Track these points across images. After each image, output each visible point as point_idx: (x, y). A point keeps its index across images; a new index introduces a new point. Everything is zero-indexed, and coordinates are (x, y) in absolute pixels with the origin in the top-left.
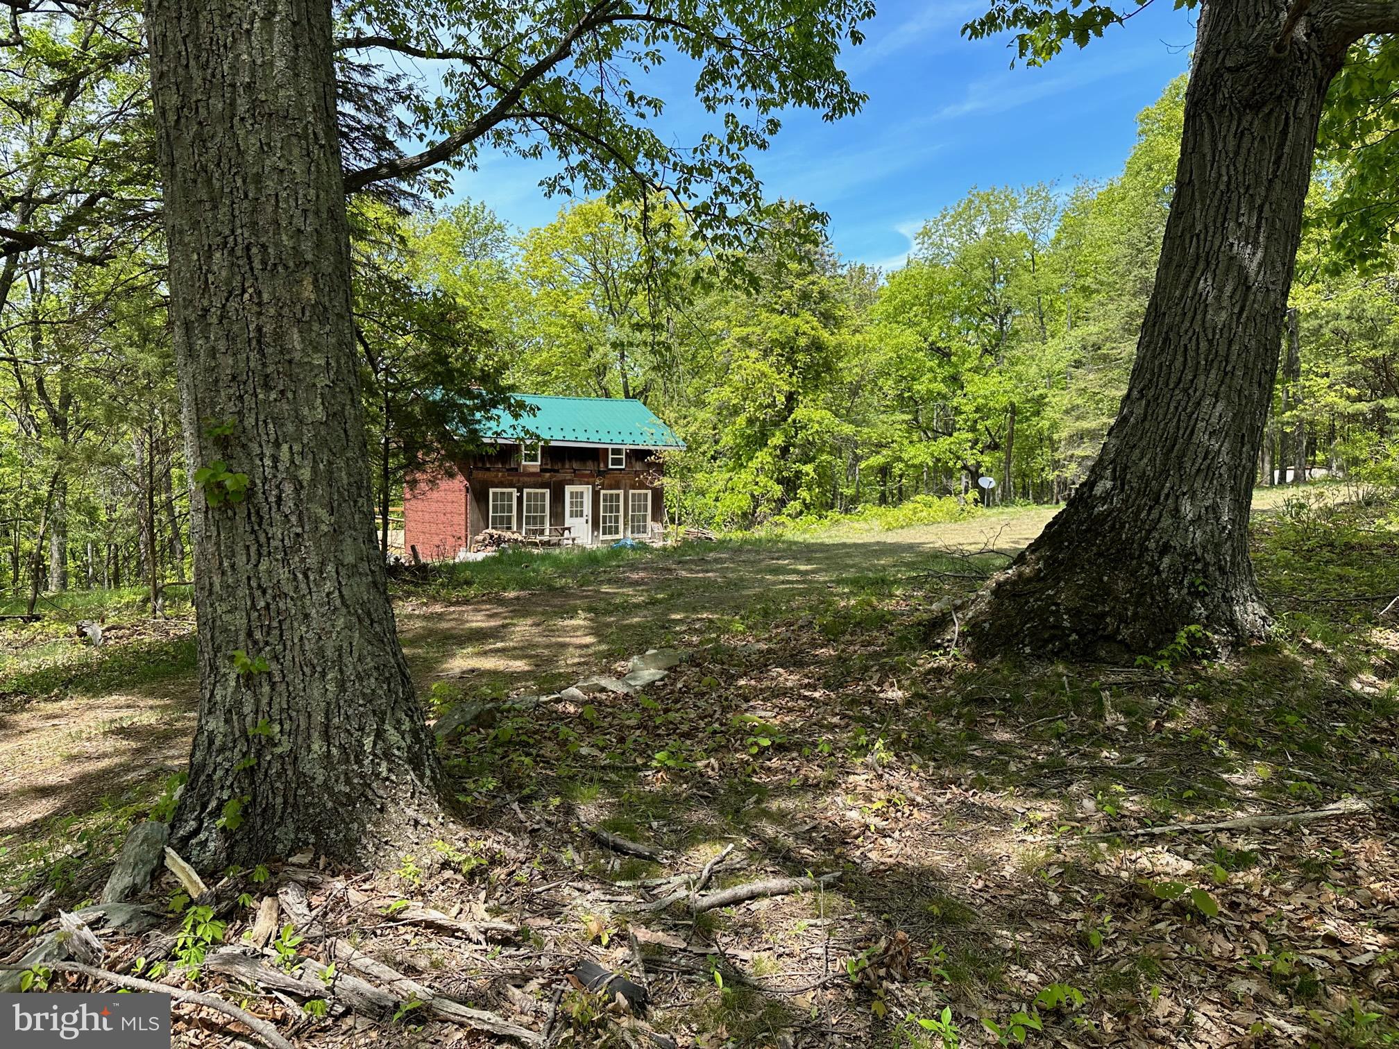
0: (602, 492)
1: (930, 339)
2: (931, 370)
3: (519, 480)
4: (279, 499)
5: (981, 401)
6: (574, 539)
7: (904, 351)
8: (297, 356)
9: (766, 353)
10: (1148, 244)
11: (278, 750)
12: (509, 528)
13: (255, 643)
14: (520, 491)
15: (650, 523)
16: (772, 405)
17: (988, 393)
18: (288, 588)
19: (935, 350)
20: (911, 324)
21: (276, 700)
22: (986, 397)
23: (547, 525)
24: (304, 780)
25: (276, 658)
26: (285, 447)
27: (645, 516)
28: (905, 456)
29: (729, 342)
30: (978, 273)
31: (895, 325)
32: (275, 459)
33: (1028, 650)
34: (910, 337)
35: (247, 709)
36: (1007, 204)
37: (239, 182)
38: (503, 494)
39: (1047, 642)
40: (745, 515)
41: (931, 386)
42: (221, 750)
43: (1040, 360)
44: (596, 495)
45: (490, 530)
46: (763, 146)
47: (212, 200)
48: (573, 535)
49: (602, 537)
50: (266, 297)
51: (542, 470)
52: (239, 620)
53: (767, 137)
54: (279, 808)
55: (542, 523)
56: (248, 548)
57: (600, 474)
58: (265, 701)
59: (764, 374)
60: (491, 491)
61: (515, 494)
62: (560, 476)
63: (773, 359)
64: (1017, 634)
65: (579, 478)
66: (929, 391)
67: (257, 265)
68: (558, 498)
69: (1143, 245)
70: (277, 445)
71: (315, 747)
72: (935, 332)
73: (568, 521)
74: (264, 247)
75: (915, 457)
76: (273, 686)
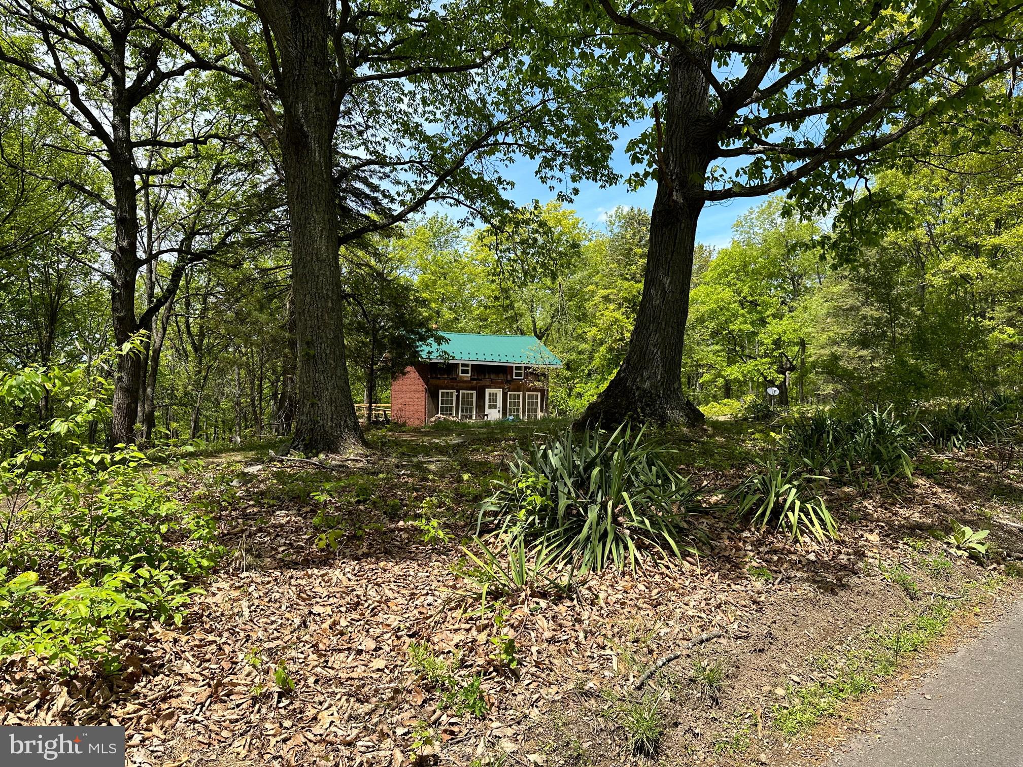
0: (509, 393)
1: (742, 295)
2: (743, 315)
3: (458, 385)
4: (321, 358)
5: (776, 336)
7: (723, 303)
9: (620, 306)
11: (319, 424)
12: (451, 414)
13: (314, 396)
14: (458, 392)
15: (539, 413)
16: (622, 339)
17: (780, 331)
18: (323, 382)
20: (729, 285)
21: (319, 411)
22: (779, 334)
23: (474, 413)
26: (323, 345)
27: (536, 409)
29: (597, 299)
31: (718, 286)
32: (321, 348)
34: (728, 294)
35: (312, 413)
38: (447, 393)
41: (741, 327)
44: (505, 395)
45: (439, 415)
46: (571, 201)
48: (490, 417)
50: (319, 306)
51: (472, 379)
53: (573, 197)
55: (471, 412)
57: (508, 382)
59: (617, 320)
60: (440, 391)
61: (455, 394)
62: (482, 383)
63: (623, 310)
65: (494, 384)
68: (481, 397)
71: (329, 424)
73: (487, 411)
75: (730, 374)
76: (318, 407)
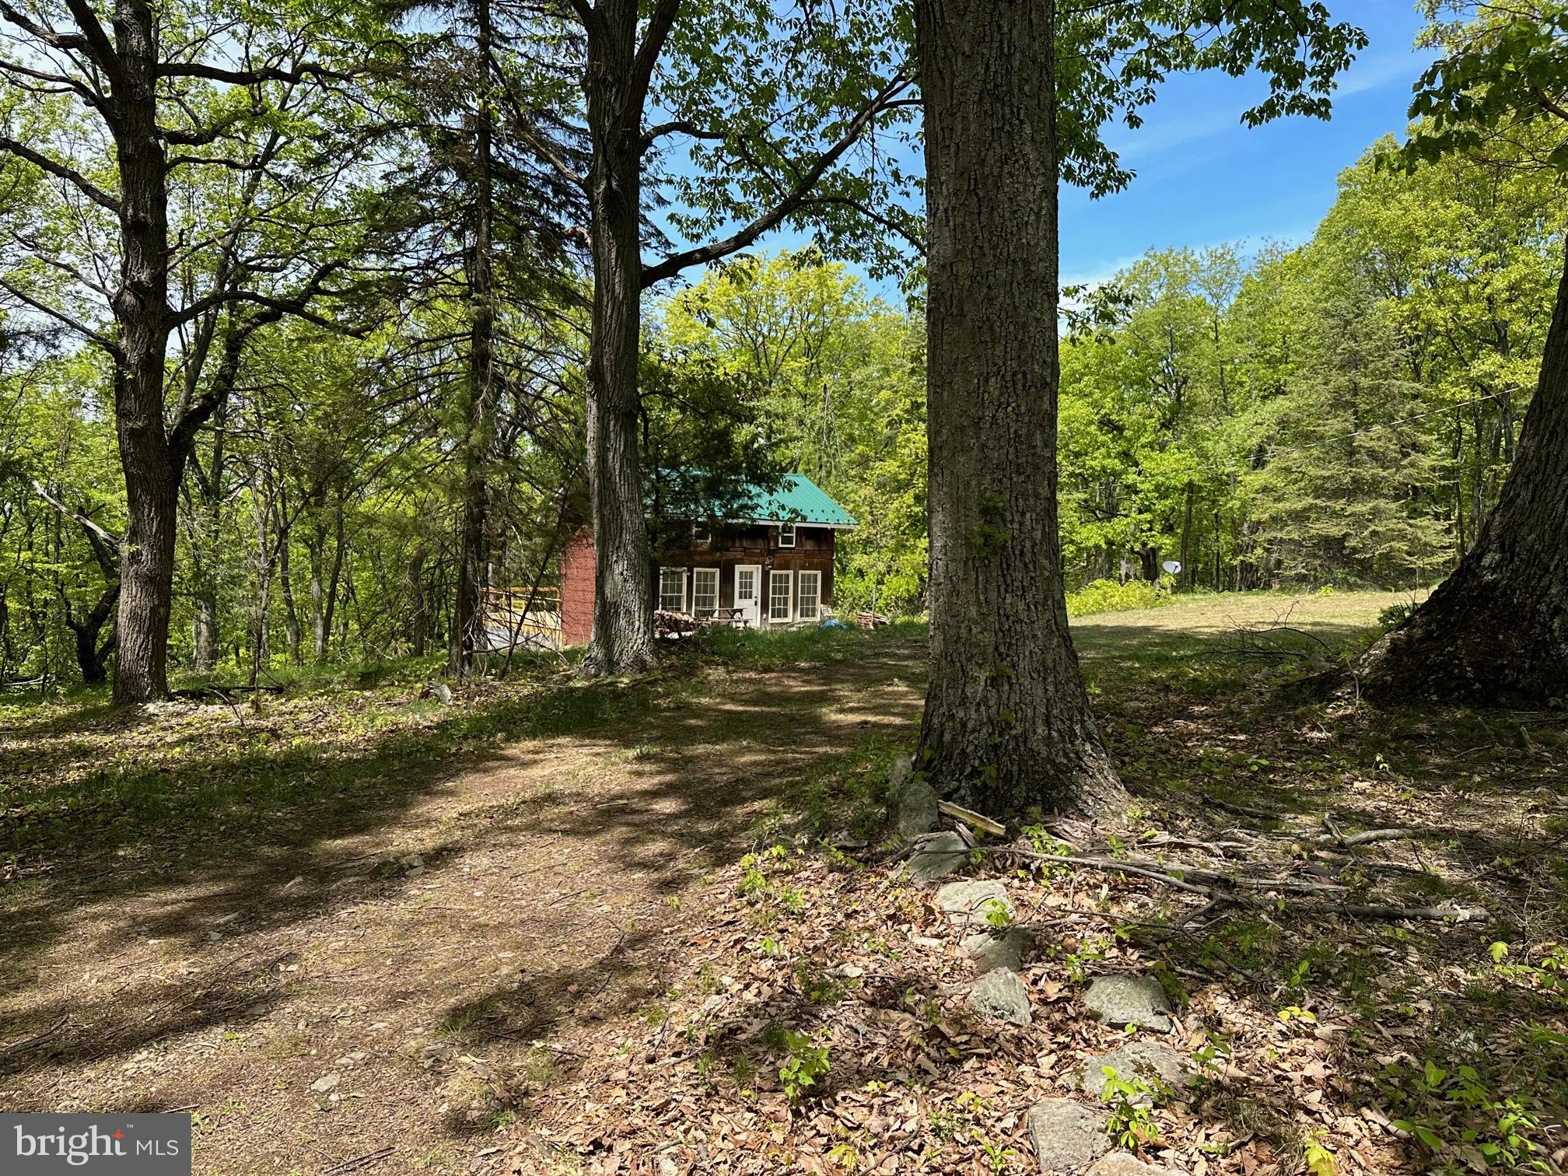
0: (772, 572)
1: (1103, 412)
2: (1104, 445)
3: (691, 559)
4: (1022, 553)
5: (1161, 479)
6: (746, 622)
7: (1077, 424)
8: (1039, 450)
10: (1357, 315)
11: (1014, 732)
12: (679, 610)
13: (1000, 654)
14: (690, 570)
15: (819, 606)
17: (1167, 470)
18: (1023, 616)
19: (1107, 424)
20: (1082, 395)
21: (1013, 695)
22: (1164, 474)
23: (717, 607)
24: (1034, 754)
25: (1013, 666)
26: (1028, 515)
27: (814, 599)
28: (1076, 538)
30: (1156, 342)
32: (1021, 524)
33: (1435, 698)
34: (1081, 409)
35: (992, 703)
36: (1188, 266)
37: (1012, 328)
38: (673, 573)
39: (1452, 691)
40: (910, 601)
41: (1105, 462)
42: (974, 731)
43: (1229, 435)
44: (765, 575)
45: (660, 612)
47: (993, 341)
48: (744, 618)
49: (771, 620)
50: (1023, 409)
51: (713, 549)
52: (988, 639)
54: (1016, 774)
55: (712, 604)
56: (999, 587)
57: (771, 553)
58: (1005, 697)
60: (662, 570)
61: (685, 574)
62: (731, 555)
64: (1421, 685)
65: (749, 558)
66: (1104, 469)
67: (1020, 386)
68: (727, 578)
69: (1352, 316)
70: (1023, 514)
71: (1040, 731)
72: (1108, 403)
73: (738, 603)
74: (1024, 374)
75: (1088, 538)
76: (1011, 685)
